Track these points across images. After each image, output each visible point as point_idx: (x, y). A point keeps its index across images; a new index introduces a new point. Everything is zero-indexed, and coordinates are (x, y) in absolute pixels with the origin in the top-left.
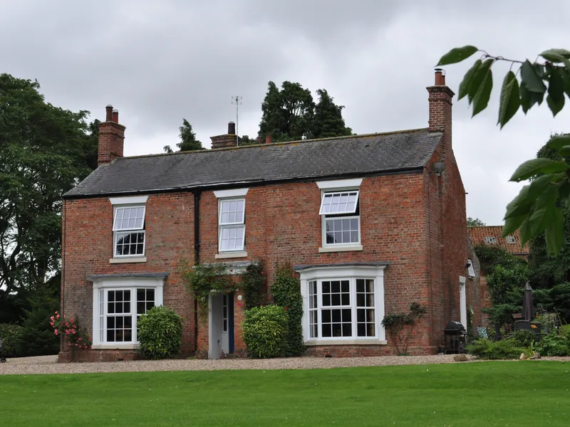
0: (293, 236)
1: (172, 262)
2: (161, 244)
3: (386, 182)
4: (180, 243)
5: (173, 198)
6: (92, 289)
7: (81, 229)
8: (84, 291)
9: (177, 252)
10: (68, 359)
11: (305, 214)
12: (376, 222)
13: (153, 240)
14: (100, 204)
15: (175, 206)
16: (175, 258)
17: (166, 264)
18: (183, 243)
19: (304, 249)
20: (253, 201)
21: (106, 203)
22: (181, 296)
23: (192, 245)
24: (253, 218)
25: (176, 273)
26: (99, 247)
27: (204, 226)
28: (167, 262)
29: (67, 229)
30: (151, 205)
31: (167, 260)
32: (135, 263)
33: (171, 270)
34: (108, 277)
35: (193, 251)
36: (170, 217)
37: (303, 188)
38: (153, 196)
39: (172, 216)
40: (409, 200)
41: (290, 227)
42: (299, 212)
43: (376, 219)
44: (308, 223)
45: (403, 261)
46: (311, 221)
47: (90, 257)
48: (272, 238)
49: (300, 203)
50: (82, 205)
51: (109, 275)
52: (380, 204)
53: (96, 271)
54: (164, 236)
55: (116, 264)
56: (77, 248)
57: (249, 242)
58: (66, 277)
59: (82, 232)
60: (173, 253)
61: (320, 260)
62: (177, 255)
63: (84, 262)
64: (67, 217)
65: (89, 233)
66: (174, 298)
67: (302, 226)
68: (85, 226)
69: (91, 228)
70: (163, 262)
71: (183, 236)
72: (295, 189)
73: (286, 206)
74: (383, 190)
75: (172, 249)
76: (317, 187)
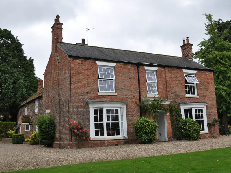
0: (176, 90)
1: (129, 96)
2: (124, 88)
3: (204, 74)
4: (132, 88)
5: (128, 67)
6: (89, 108)
7: (81, 75)
8: (83, 108)
9: (131, 92)
10: (76, 146)
11: (180, 82)
12: (202, 88)
13: (120, 85)
14: (90, 63)
15: (129, 70)
16: (130, 95)
17: (126, 97)
18: (134, 88)
19: (180, 96)
20: (160, 73)
21: (93, 64)
22: (134, 113)
23: (138, 89)
24: (160, 80)
25: (131, 102)
26: (91, 86)
27: (141, 82)
28: (127, 96)
29: (71, 74)
30: (118, 68)
31: (126, 95)
32: (111, 96)
33: (129, 101)
34: (97, 102)
35: (138, 93)
36: (127, 75)
37: (178, 71)
38: (119, 64)
39: (128, 75)
40: (210, 81)
41: (175, 86)
42: (178, 81)
43: (202, 87)
44: (181, 85)
45: (210, 103)
46: (182, 85)
47: (86, 91)
48: (169, 90)
49: (178, 77)
50: (80, 62)
51: (98, 101)
52: (202, 81)
53: (90, 98)
54: (125, 84)
55: (101, 95)
56: (78, 85)
57: (159, 91)
58: (72, 100)
59: (81, 77)
60: (129, 93)
61: (186, 100)
62: (131, 93)
63: (82, 93)
64: (71, 67)
65: (85, 77)
66: (131, 114)
67: (179, 86)
68: (82, 74)
69: (86, 75)
70: (125, 96)
71: (133, 85)
72: (176, 71)
73: (173, 77)
74: (203, 76)
75: (128, 90)
76: (183, 72)
